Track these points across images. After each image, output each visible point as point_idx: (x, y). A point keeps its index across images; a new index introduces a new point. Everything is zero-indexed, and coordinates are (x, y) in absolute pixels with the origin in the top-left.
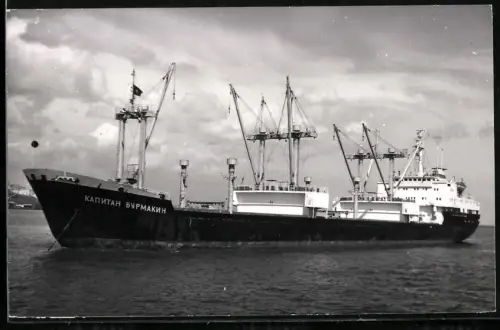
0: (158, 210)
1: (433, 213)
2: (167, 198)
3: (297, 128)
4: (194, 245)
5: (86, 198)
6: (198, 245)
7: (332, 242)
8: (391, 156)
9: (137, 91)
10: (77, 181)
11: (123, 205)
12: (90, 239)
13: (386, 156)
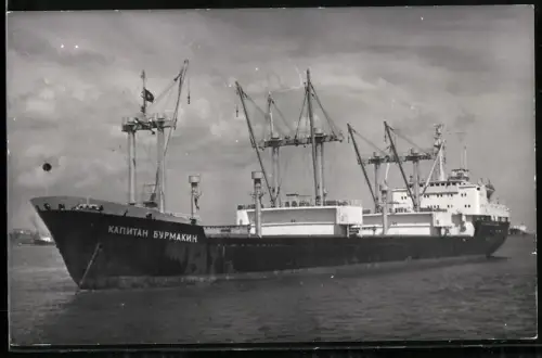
0: (189, 238)
1: (462, 223)
2: (198, 224)
3: (319, 131)
4: (228, 278)
5: (110, 229)
6: (232, 278)
7: (369, 265)
8: (414, 158)
9: (148, 97)
10: (101, 208)
11: (151, 234)
12: (115, 278)
13: (409, 158)
